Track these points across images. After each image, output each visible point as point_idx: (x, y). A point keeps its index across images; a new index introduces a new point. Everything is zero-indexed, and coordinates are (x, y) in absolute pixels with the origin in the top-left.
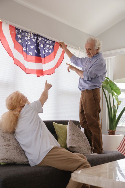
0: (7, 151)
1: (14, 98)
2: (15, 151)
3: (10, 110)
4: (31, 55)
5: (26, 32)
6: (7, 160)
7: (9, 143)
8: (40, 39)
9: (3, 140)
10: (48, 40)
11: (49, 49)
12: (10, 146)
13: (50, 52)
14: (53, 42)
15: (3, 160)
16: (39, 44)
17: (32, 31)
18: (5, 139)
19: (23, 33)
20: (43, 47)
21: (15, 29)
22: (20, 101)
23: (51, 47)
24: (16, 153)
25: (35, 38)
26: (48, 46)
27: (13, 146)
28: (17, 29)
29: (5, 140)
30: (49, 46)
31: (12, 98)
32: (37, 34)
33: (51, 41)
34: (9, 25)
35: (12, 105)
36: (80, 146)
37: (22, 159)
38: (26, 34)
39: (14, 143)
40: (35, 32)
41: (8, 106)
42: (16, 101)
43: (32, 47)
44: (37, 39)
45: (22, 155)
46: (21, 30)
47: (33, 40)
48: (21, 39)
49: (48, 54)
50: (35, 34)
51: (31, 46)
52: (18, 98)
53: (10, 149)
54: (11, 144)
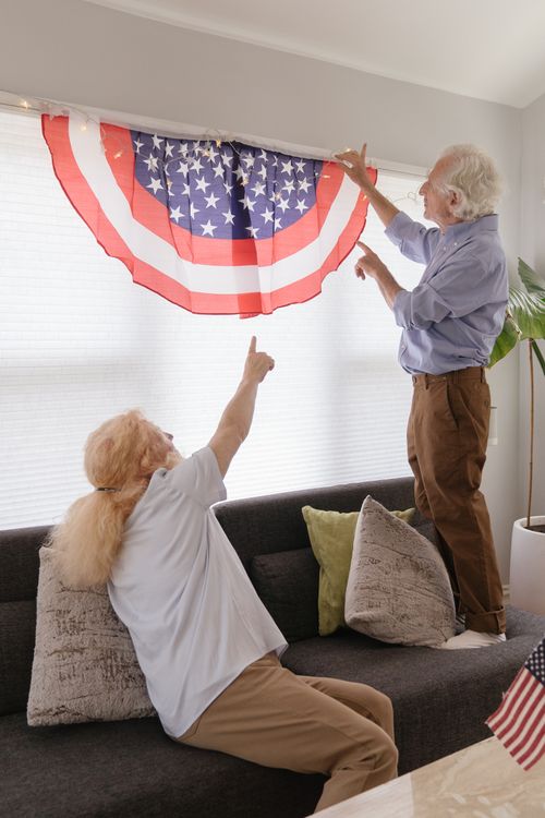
0: (62, 679)
1: (117, 445)
2: (98, 672)
3: (100, 489)
4: (208, 235)
5: (182, 141)
6: (57, 713)
7: (75, 639)
8: (249, 161)
9: (55, 624)
10: (290, 157)
11: (295, 196)
12: (77, 655)
13: (301, 206)
14: (315, 164)
15: (40, 718)
16: (245, 182)
17: (213, 133)
18: (61, 621)
19: (169, 149)
20: (263, 193)
21: (128, 137)
22: (142, 457)
23: (305, 185)
24: (100, 683)
25: (227, 160)
26: (289, 186)
27: (90, 654)
28: (138, 135)
29: (62, 625)
30: (296, 186)
31: (110, 443)
32: (234, 142)
33: (305, 160)
34: (102, 124)
35: (108, 471)
36: (402, 611)
37: (126, 701)
38: (184, 149)
39: (96, 638)
40: (224, 133)
41: (94, 472)
42: (124, 455)
43: (212, 201)
44: (236, 163)
45: (127, 687)
46: (159, 137)
47: (215, 173)
48: (161, 175)
49: (291, 217)
50: (223, 144)
51: (207, 199)
52: (133, 443)
53: (76, 666)
54: (81, 646)
